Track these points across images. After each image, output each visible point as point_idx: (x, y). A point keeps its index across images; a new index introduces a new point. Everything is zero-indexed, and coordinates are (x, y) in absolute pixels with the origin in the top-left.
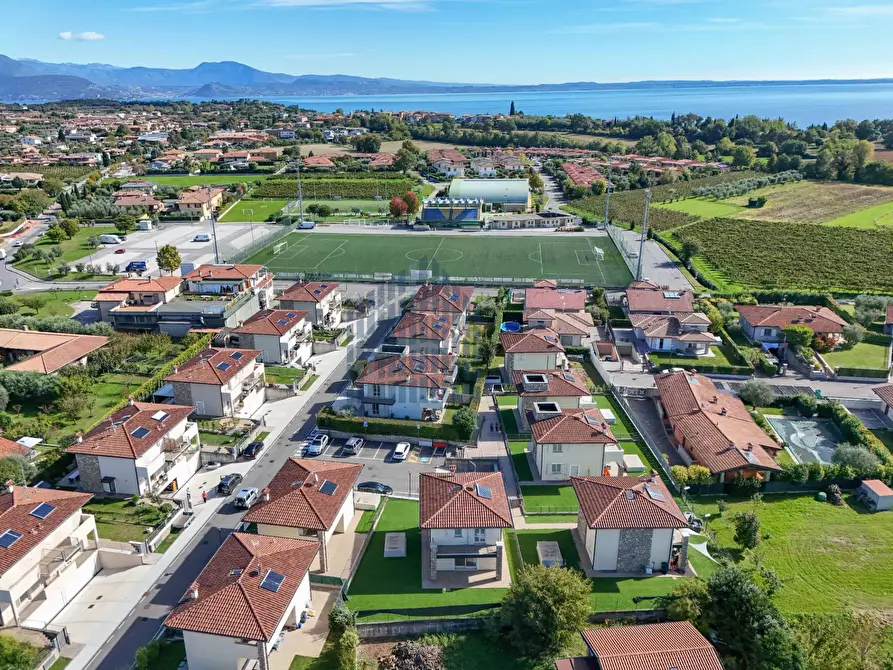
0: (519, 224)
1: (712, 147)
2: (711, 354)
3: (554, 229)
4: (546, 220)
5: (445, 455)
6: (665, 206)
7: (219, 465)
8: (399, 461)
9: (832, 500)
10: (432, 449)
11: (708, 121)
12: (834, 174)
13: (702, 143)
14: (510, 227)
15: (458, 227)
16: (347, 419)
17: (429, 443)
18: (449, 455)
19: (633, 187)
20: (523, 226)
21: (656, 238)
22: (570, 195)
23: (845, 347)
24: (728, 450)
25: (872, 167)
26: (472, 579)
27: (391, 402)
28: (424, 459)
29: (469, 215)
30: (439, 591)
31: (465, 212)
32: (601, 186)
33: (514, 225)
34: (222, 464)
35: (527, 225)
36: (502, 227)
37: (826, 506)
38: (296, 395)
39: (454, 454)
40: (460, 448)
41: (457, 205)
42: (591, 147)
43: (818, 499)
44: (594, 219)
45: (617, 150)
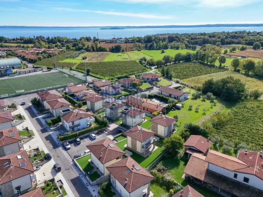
0: (28, 72)
1: (54, 45)
2: (123, 92)
3: (41, 71)
4: (37, 69)
5: (104, 132)
6: (63, 61)
7: (41, 166)
8: (95, 139)
9: (174, 110)
10: (98, 132)
11: (49, 38)
12: (92, 50)
13: (52, 44)
14: (26, 73)
15: (6, 76)
16: (71, 135)
17: (97, 132)
18: (105, 132)
19: (48, 57)
20: (30, 72)
21: (72, 70)
22: (31, 61)
23: (142, 85)
24: (157, 107)
25: (100, 48)
26: (150, 150)
27: (79, 125)
28: (100, 136)
29: (8, 71)
30: (148, 156)
31: (6, 70)
32: (41, 58)
33: (27, 72)
34: (42, 165)
35: (31, 71)
36: (23, 73)
37: (174, 111)
38: (33, 138)
39: (106, 131)
40: (107, 129)
41: (3, 68)
42: (17, 47)
43: (172, 110)
44: (51, 67)
45: (28, 47)
